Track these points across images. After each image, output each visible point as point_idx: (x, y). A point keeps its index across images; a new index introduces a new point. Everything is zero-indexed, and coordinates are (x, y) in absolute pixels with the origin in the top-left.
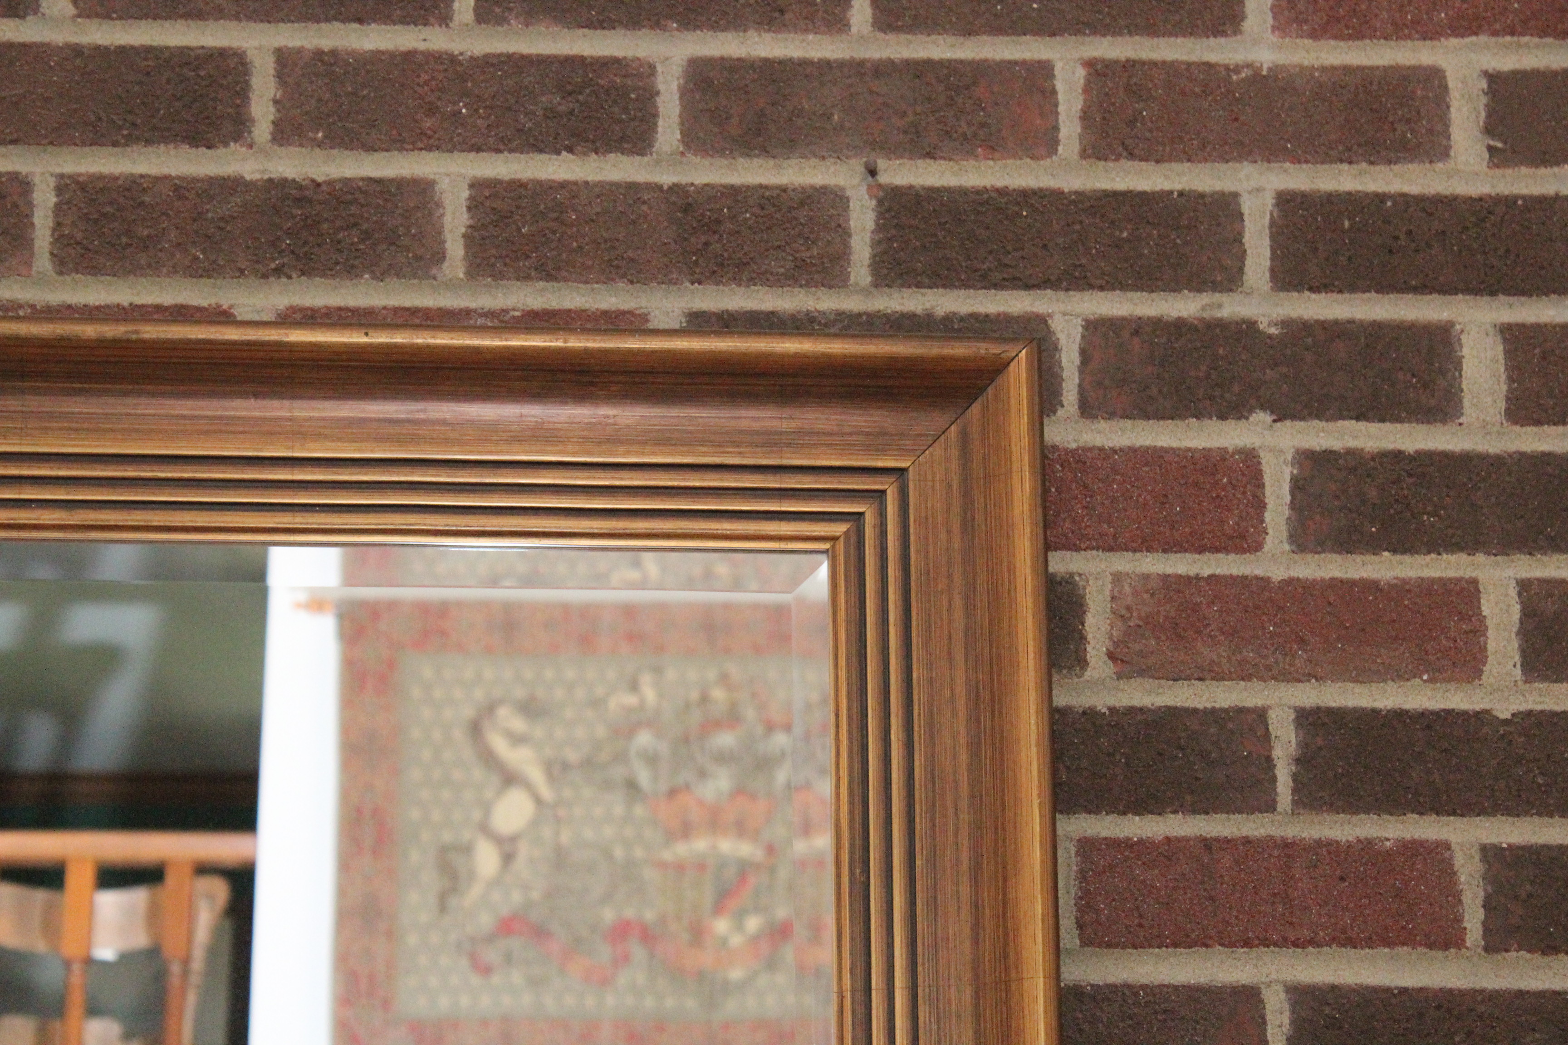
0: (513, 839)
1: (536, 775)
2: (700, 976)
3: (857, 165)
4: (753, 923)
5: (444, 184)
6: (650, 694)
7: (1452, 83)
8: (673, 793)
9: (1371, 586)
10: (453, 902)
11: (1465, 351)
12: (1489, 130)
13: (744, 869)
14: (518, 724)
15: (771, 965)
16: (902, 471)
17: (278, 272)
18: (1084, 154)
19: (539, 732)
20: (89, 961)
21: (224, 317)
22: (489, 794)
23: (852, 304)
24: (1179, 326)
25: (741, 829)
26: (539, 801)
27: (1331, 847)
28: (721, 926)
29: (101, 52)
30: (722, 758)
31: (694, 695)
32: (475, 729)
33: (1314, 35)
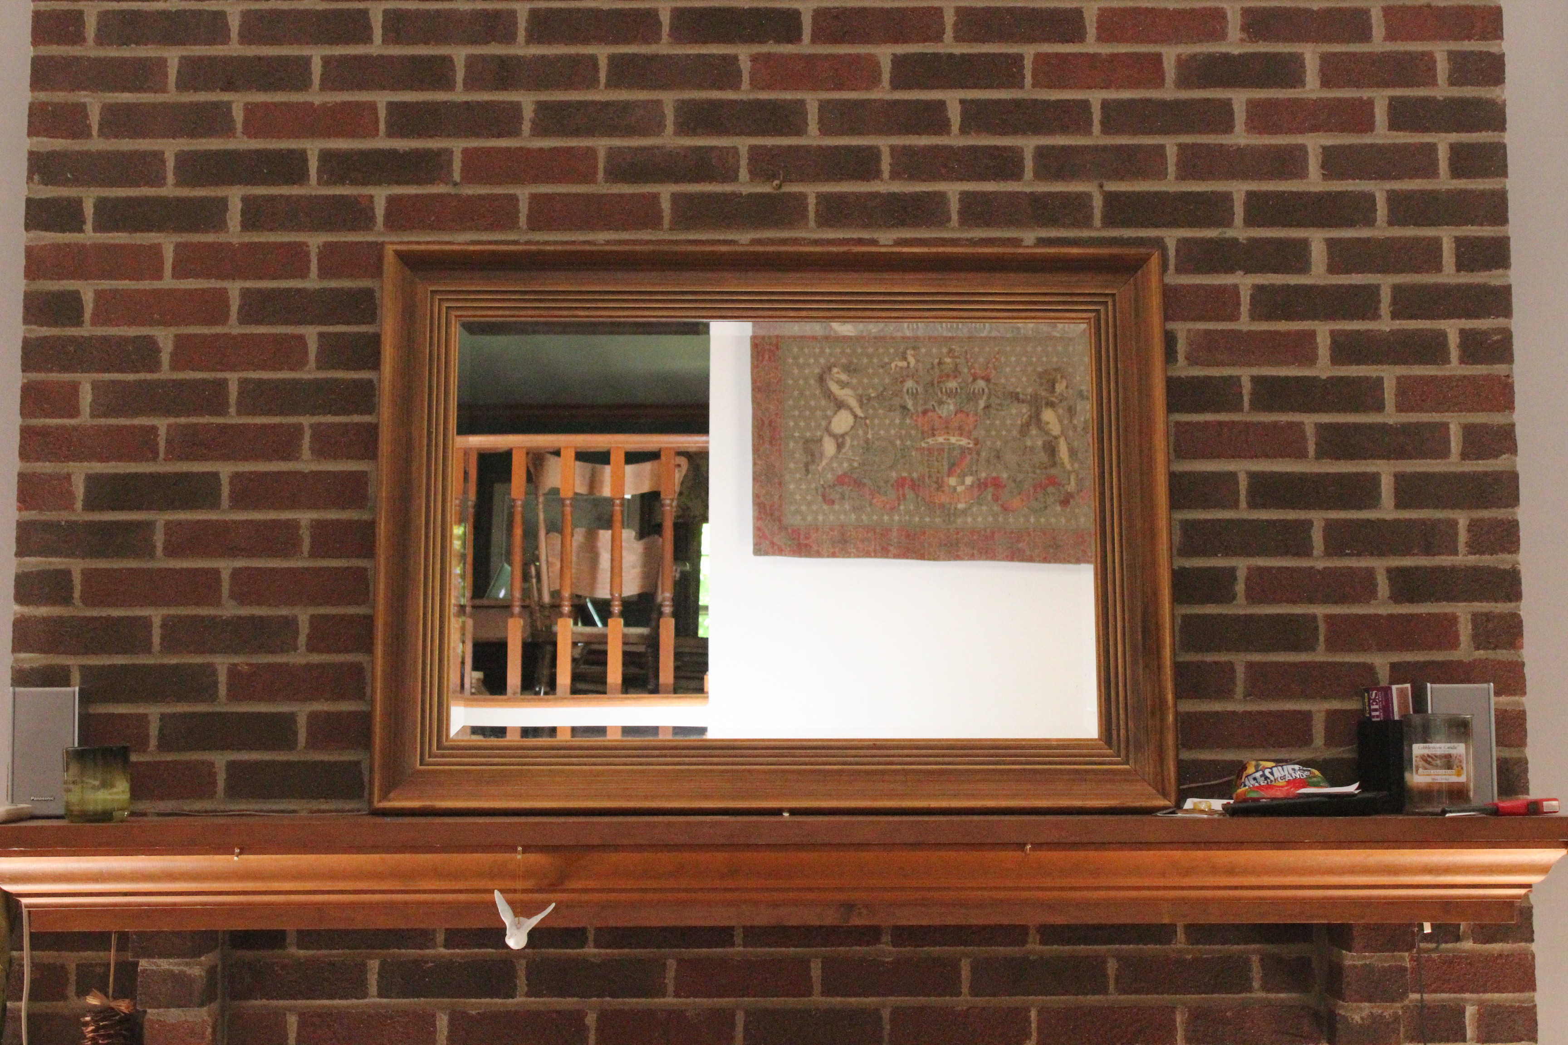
0: (843, 436)
1: (853, 403)
2: (942, 506)
3: (1096, 183)
4: (969, 480)
5: (950, 194)
6: (912, 360)
7: (1310, 150)
8: (925, 412)
9: (1278, 333)
10: (812, 468)
11: (1313, 248)
12: (1322, 167)
13: (963, 450)
14: (844, 377)
15: (979, 502)
16: (1114, 295)
17: (893, 226)
18: (1177, 178)
19: (855, 381)
20: (623, 499)
21: (874, 242)
23: (1094, 234)
24: (1211, 240)
25: (961, 431)
26: (855, 416)
27: (1263, 425)
28: (952, 481)
29: (829, 147)
30: (951, 394)
31: (936, 361)
32: (821, 379)
33: (1260, 133)
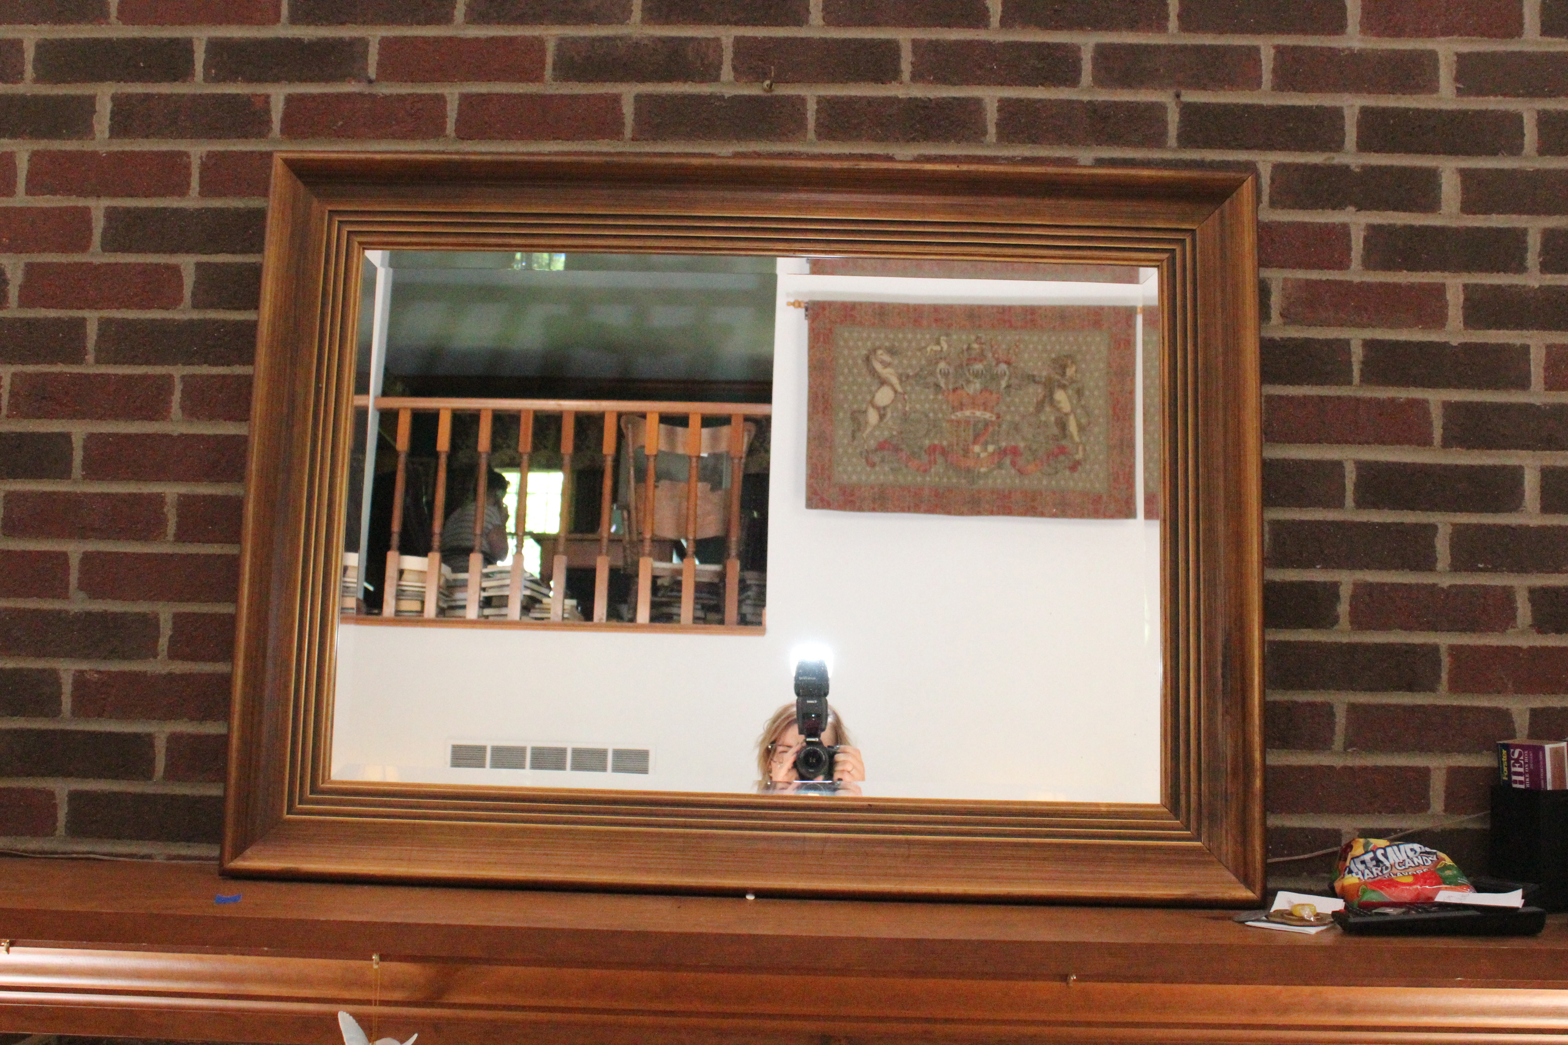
0: (885, 408)
1: (895, 381)
2: (968, 470)
3: (1171, 92)
4: (991, 448)
5: (987, 100)
6: (945, 346)
7: (1441, 57)
8: (955, 390)
9: (1396, 286)
10: (858, 435)
11: (1443, 180)
12: (1457, 79)
13: (987, 424)
14: (887, 358)
15: (1000, 466)
16: (1193, 231)
17: (913, 139)
18: (1273, 89)
19: (896, 362)
20: (699, 457)
22: (874, 388)
23: (1168, 155)
24: (1315, 167)
25: (985, 407)
26: (896, 392)
28: (977, 449)
29: (835, 41)
30: (977, 375)
31: (965, 347)
32: (867, 360)
33: (1378, 35)
